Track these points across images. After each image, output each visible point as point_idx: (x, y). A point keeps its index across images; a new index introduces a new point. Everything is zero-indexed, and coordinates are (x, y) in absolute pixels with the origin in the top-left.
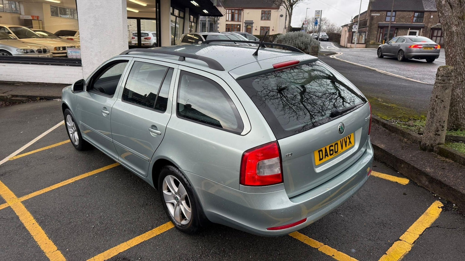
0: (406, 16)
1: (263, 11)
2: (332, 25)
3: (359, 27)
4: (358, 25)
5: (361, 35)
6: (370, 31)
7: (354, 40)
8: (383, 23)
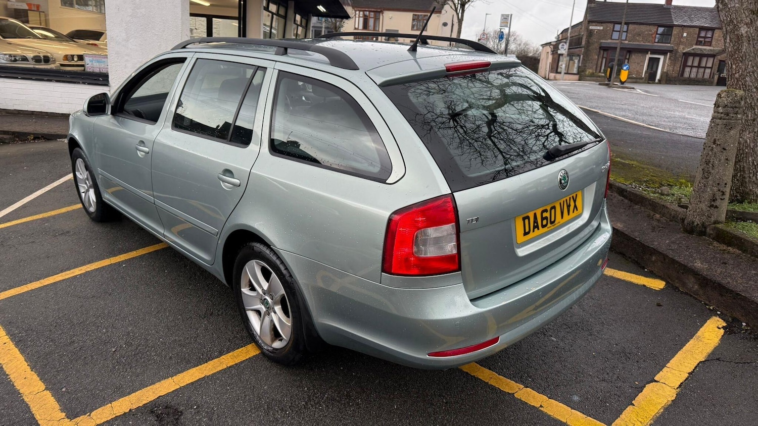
0: (645, 32)
1: (416, 15)
2: (526, 44)
3: (569, 46)
4: (568, 44)
5: (572, 60)
6: (587, 55)
7: (561, 68)
8: (607, 42)
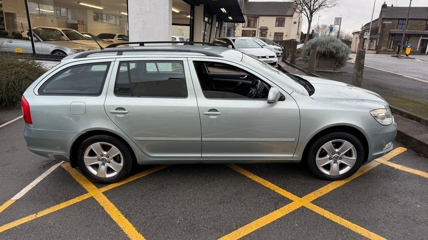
0: (419, 24)
1: (278, 18)
3: (370, 34)
4: (370, 32)
5: (372, 42)
6: (381, 38)
7: (365, 46)
8: (393, 31)
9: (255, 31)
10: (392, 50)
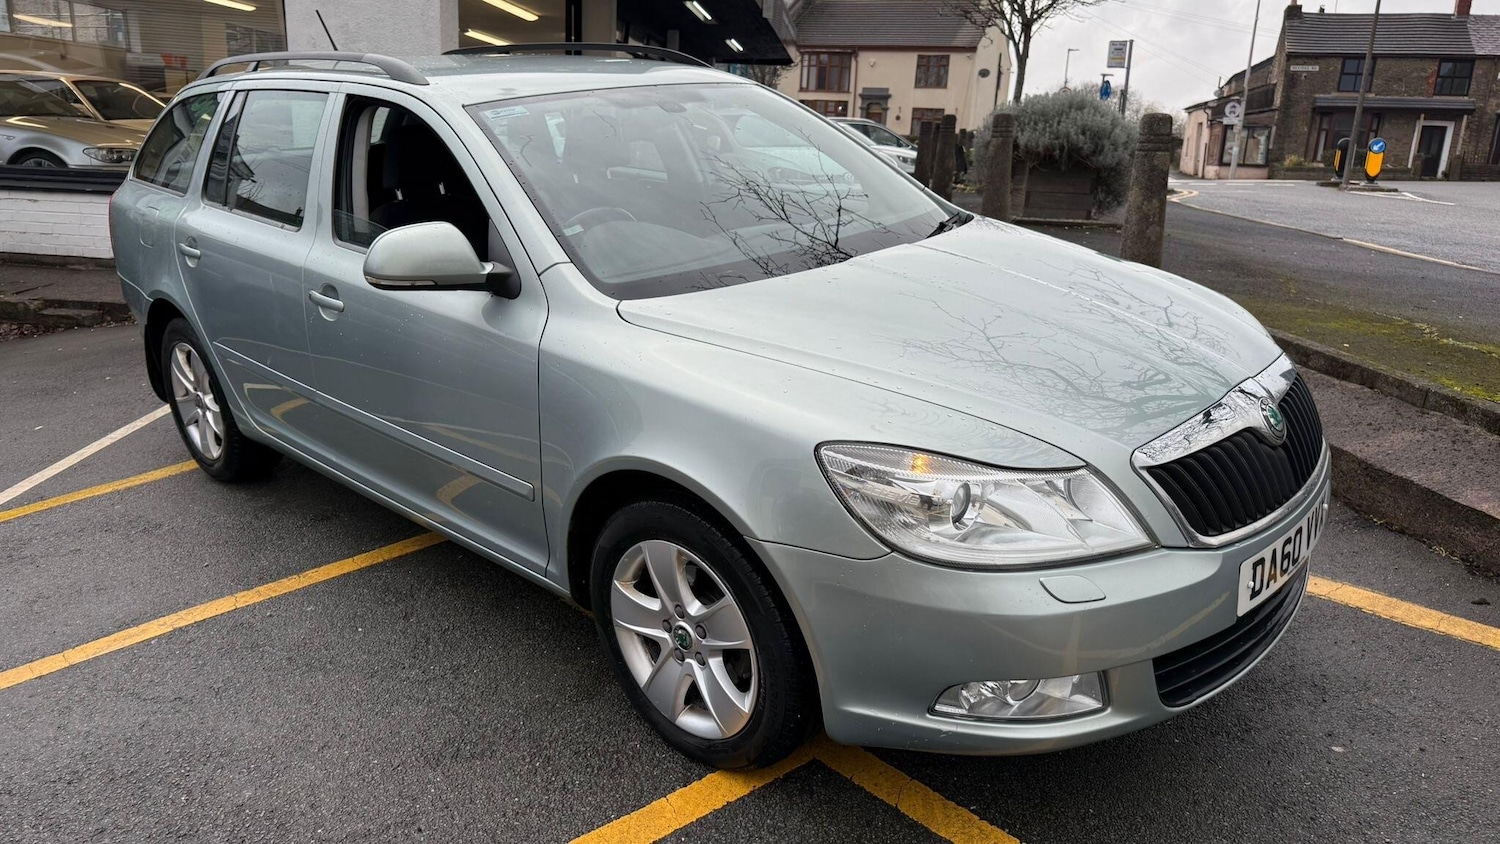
0: (1412, 72)
1: (924, 57)
3: (1246, 109)
4: (1244, 104)
5: (1253, 137)
6: (1284, 124)
7: (1231, 154)
8: (1330, 97)
9: (845, 104)
10: (1322, 165)
